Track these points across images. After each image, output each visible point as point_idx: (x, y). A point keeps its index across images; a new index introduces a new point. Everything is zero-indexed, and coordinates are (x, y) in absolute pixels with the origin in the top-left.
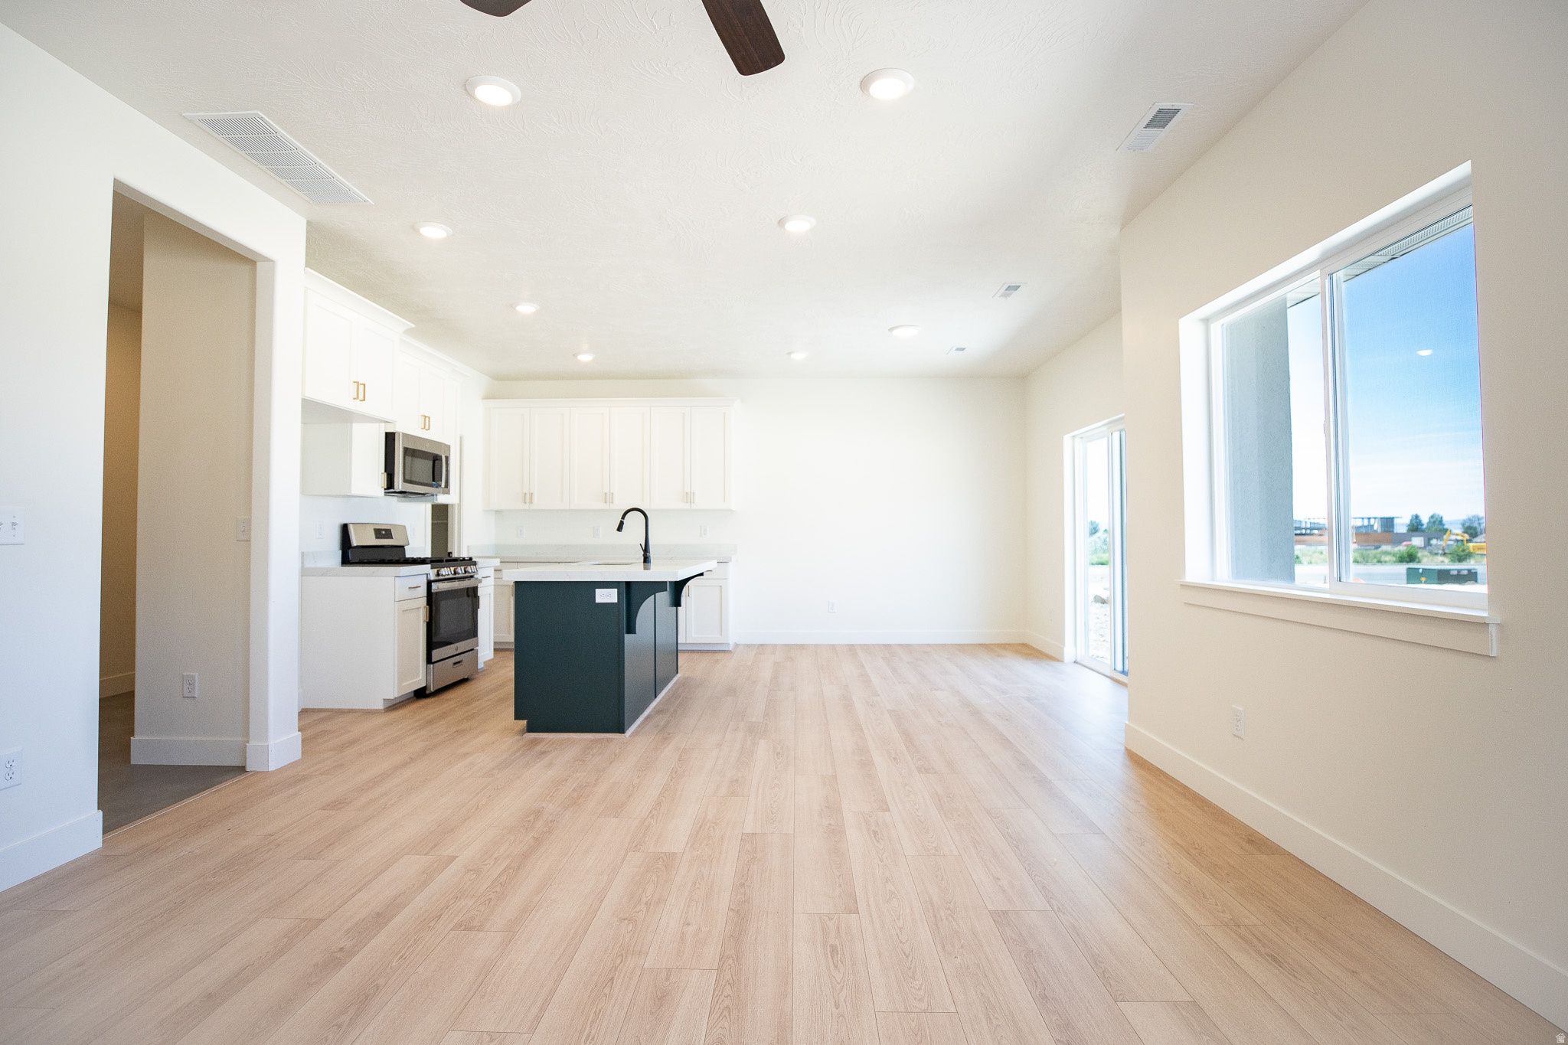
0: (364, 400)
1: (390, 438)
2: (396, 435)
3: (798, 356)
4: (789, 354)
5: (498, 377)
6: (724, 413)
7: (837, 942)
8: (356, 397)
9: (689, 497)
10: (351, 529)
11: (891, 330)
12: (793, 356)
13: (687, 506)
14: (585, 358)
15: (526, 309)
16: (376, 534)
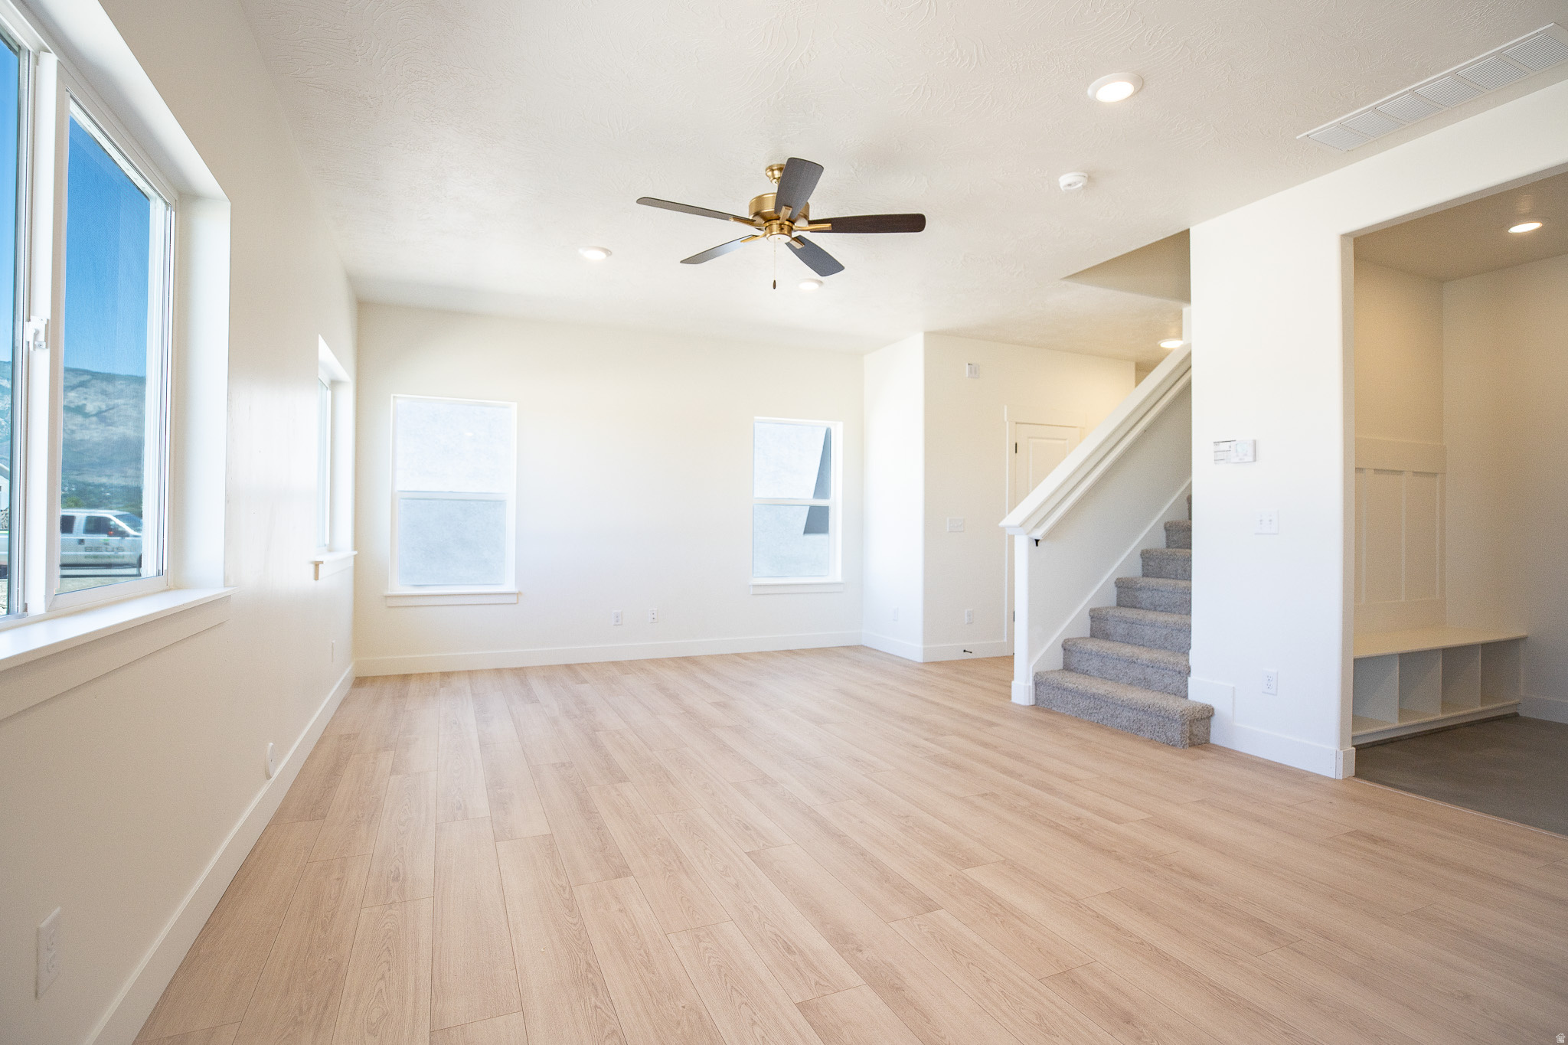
7: (749, 832)
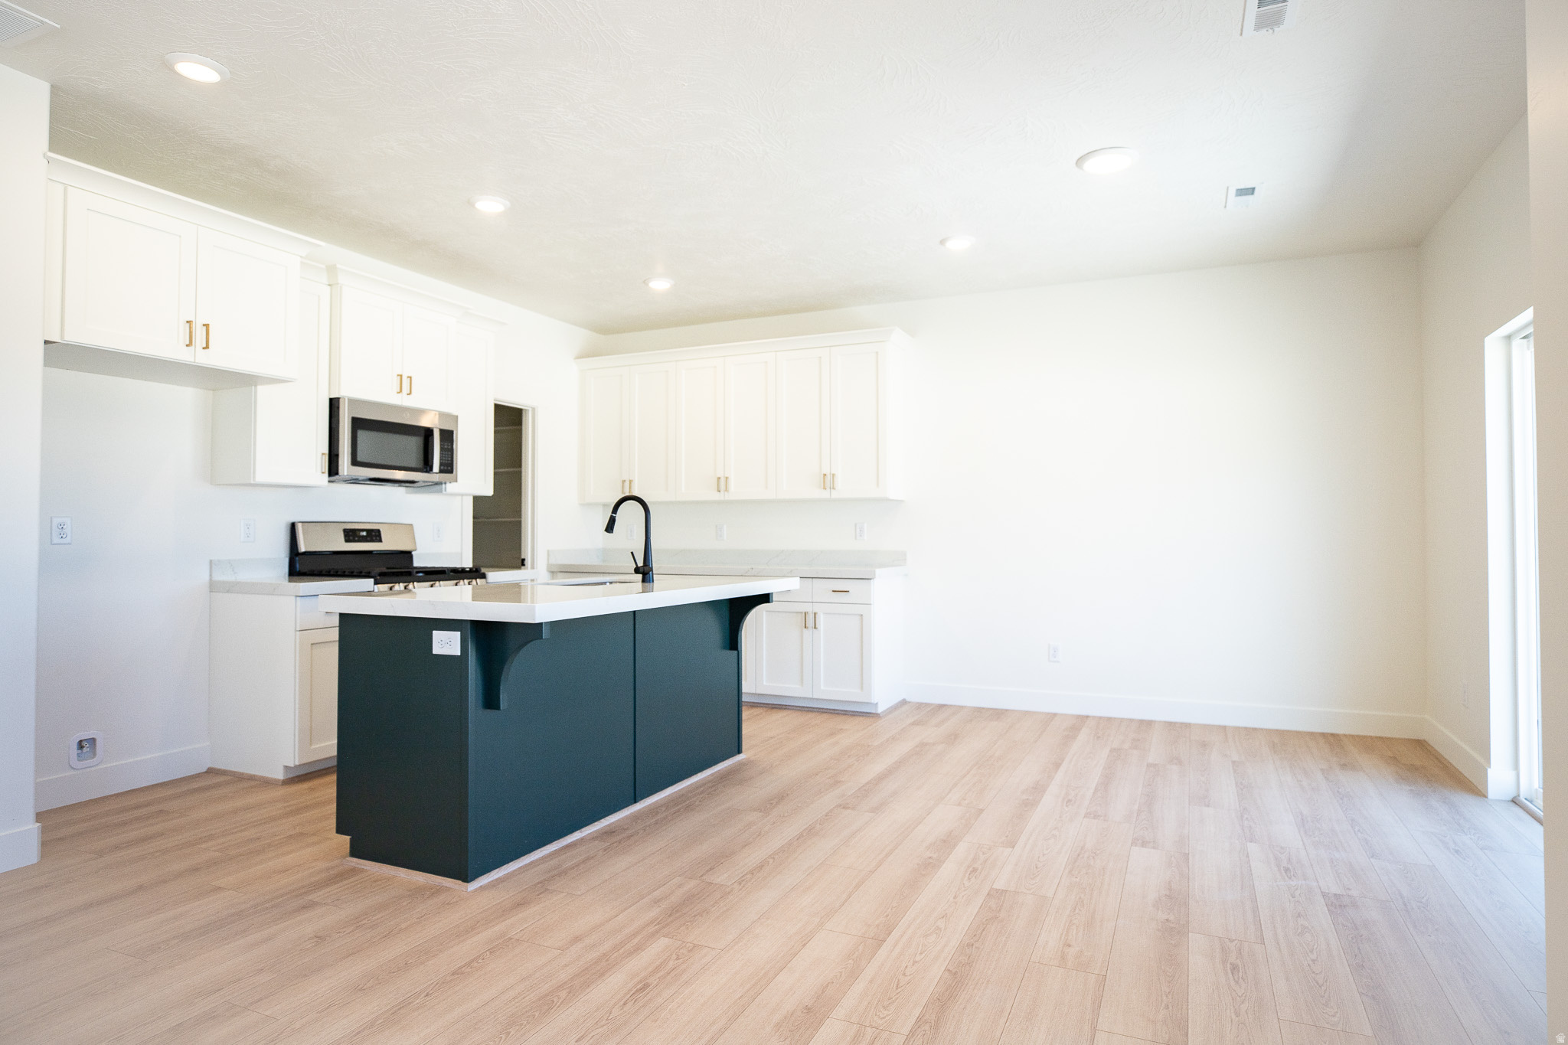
0: (207, 347)
1: (334, 404)
2: (341, 401)
3: (959, 244)
4: (942, 242)
5: (604, 330)
6: (877, 353)
8: (188, 343)
9: (827, 481)
10: (300, 529)
11: (1080, 162)
12: (949, 245)
13: (825, 494)
14: (660, 285)
15: (490, 206)
16: (345, 536)
